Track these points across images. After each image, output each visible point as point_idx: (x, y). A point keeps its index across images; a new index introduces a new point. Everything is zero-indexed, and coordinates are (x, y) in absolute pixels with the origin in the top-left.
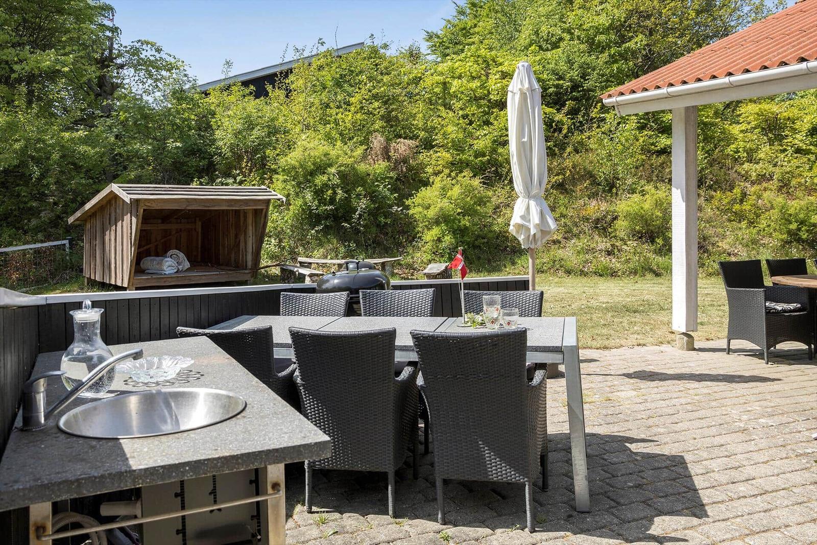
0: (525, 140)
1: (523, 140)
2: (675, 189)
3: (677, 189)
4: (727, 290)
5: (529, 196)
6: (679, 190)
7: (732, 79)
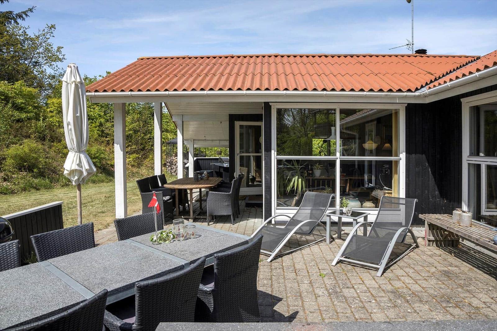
0: (78, 115)
1: (77, 115)
2: (116, 144)
3: (118, 144)
4: (141, 194)
5: (79, 151)
6: (119, 145)
7: (133, 93)
